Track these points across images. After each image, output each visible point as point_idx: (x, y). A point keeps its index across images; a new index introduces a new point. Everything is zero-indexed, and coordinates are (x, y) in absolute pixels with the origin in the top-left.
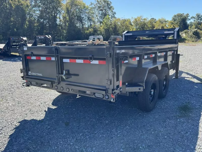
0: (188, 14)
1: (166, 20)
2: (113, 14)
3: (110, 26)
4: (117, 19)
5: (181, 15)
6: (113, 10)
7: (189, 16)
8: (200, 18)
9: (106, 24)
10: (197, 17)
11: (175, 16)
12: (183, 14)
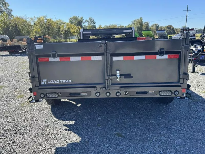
0: (83, 18)
1: (64, 22)
2: (8, 11)
3: (9, 24)
4: (15, 17)
5: (77, 18)
6: (8, 7)
7: (84, 19)
8: (93, 21)
9: (3, 22)
10: (90, 20)
11: (71, 18)
12: (78, 17)
